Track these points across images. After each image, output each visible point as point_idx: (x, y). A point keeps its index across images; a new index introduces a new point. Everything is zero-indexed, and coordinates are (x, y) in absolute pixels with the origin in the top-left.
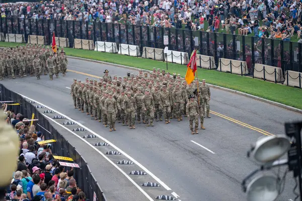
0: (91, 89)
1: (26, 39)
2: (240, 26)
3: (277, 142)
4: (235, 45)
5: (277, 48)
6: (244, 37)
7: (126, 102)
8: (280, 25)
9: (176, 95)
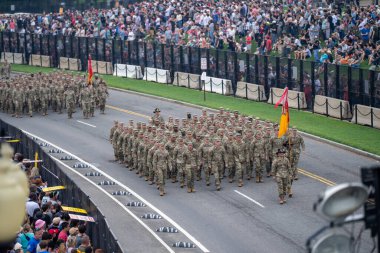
0: (136, 136)
2: (296, 48)
3: (351, 192)
4: (290, 71)
5: (344, 75)
6: (301, 62)
7: (185, 156)
8: (346, 47)
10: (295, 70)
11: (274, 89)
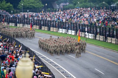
1: (32, 26)
2: (116, 25)
4: (113, 32)
6: (117, 29)
9: (73, 45)
10: (115, 32)
11: (108, 38)
